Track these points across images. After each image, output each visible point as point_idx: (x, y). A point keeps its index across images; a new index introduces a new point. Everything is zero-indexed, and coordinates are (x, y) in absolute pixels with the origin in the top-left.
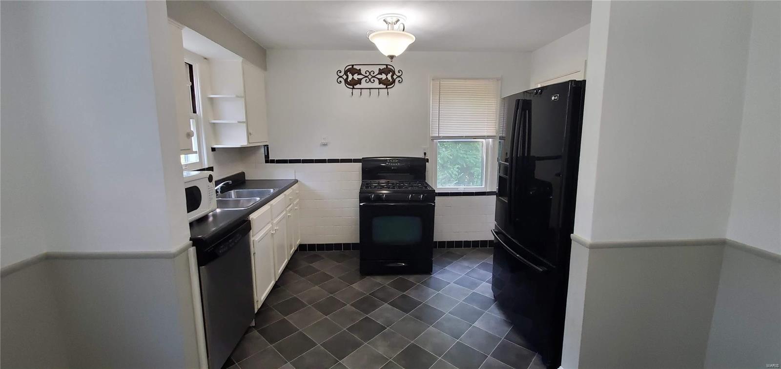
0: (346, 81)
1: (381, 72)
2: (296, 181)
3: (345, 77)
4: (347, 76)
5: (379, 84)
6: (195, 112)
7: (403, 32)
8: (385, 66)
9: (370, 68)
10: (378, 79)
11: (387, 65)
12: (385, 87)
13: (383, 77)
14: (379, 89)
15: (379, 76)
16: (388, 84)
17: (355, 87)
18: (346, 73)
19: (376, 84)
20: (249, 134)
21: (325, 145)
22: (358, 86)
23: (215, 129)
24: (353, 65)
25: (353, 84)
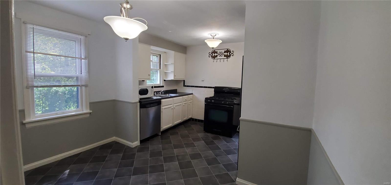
0: (212, 56)
1: (225, 52)
2: (192, 94)
3: (211, 55)
4: (212, 54)
5: (224, 57)
6: (160, 69)
7: (214, 39)
8: (227, 50)
9: (221, 51)
10: (224, 55)
11: (227, 49)
12: (226, 58)
13: (226, 54)
14: (224, 59)
15: (224, 54)
16: (228, 57)
17: (215, 58)
18: (212, 53)
19: (223, 57)
20: (175, 76)
21: (203, 81)
22: (216, 58)
23: (166, 74)
24: (215, 50)
25: (214, 57)
